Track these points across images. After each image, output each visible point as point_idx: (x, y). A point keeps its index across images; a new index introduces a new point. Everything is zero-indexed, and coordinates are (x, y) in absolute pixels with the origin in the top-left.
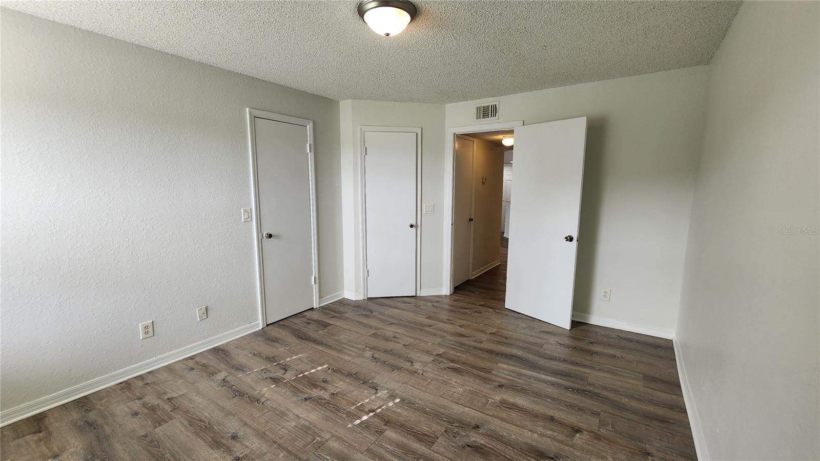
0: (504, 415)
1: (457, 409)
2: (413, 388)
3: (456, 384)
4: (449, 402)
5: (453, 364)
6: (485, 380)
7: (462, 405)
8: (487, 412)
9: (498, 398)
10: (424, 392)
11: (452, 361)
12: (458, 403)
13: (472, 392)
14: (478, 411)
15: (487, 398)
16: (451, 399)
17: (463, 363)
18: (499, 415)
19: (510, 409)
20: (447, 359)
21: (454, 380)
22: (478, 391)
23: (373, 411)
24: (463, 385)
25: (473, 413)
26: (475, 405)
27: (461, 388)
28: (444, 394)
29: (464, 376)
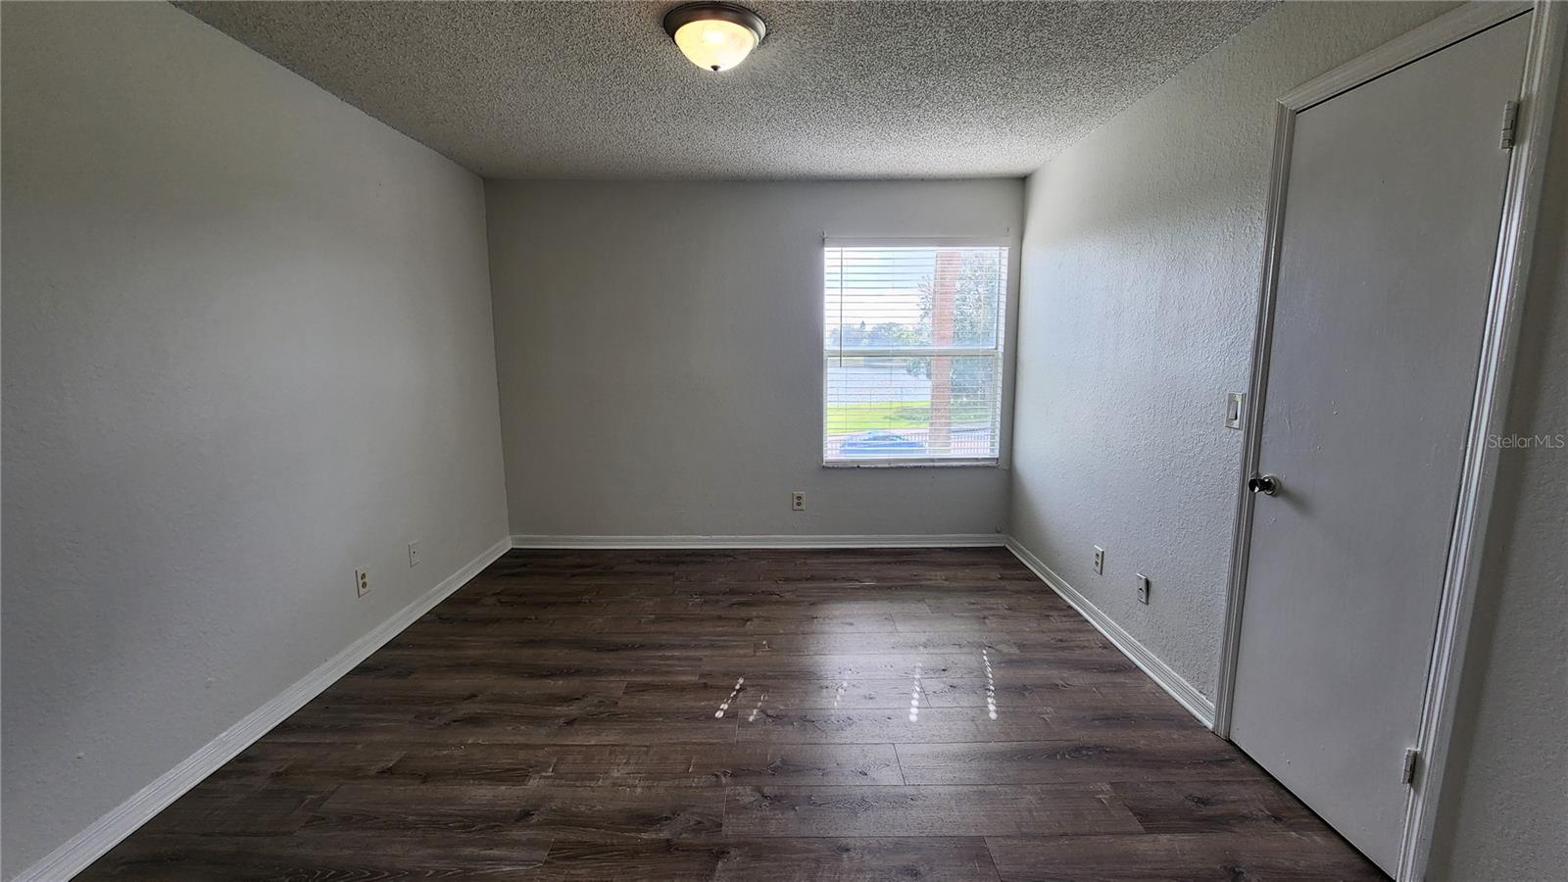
0: (522, 755)
1: (610, 737)
2: (711, 741)
3: (630, 782)
4: (628, 742)
5: (664, 835)
6: (567, 819)
7: (605, 745)
8: (555, 748)
9: (534, 783)
10: (685, 743)
11: (668, 846)
12: (612, 745)
13: (592, 776)
14: (572, 745)
15: (558, 775)
16: (627, 748)
17: (634, 853)
18: (531, 752)
19: (509, 770)
20: (688, 850)
21: (639, 790)
22: (578, 784)
23: (738, 691)
24: (614, 784)
25: (579, 740)
26: (579, 753)
27: (618, 778)
28: (647, 753)
29: (620, 811)
